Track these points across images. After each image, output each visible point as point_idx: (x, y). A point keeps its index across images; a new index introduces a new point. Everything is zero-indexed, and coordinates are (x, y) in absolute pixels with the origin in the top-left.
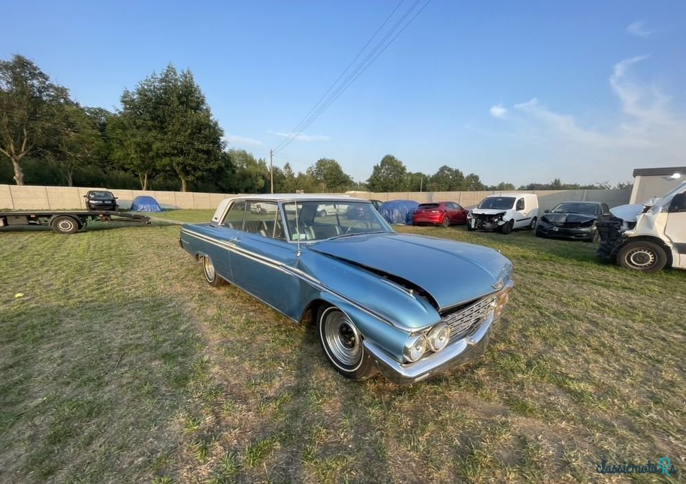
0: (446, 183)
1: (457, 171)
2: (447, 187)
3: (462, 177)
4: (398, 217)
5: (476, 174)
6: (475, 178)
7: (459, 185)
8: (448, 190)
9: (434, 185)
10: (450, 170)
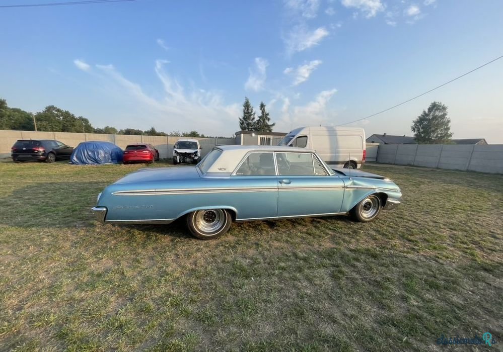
0: (60, 123)
1: (67, 113)
2: (61, 126)
3: (73, 117)
4: (105, 157)
5: (84, 117)
6: (86, 121)
7: (73, 125)
8: (63, 131)
9: (44, 123)
10: (58, 110)
